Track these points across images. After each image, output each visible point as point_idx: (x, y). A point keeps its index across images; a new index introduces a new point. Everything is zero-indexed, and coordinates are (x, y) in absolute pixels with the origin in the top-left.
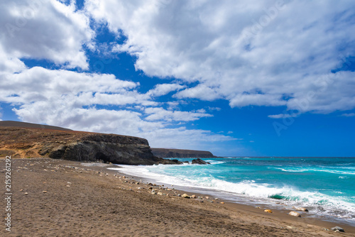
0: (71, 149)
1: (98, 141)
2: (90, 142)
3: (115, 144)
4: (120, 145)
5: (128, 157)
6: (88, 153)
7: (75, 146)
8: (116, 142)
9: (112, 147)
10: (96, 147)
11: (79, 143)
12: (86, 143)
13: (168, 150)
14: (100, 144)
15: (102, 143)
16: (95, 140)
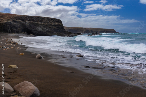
0: (3, 25)
1: (23, 20)
2: (18, 21)
3: (36, 22)
4: (40, 23)
5: (46, 31)
6: (16, 28)
7: (6, 23)
8: (37, 21)
9: (34, 24)
10: (22, 25)
11: (9, 21)
12: (14, 21)
13: (85, 28)
14: (25, 22)
15: (27, 21)
16: (21, 20)
